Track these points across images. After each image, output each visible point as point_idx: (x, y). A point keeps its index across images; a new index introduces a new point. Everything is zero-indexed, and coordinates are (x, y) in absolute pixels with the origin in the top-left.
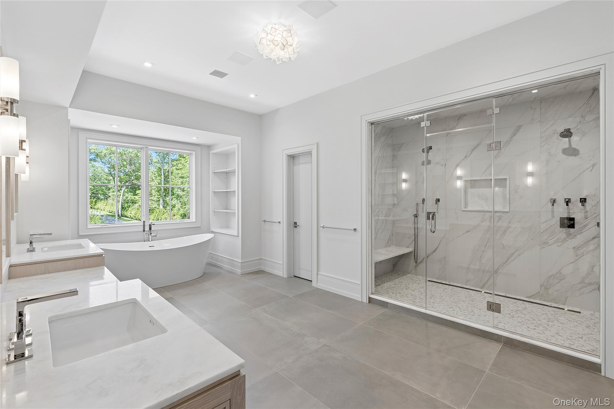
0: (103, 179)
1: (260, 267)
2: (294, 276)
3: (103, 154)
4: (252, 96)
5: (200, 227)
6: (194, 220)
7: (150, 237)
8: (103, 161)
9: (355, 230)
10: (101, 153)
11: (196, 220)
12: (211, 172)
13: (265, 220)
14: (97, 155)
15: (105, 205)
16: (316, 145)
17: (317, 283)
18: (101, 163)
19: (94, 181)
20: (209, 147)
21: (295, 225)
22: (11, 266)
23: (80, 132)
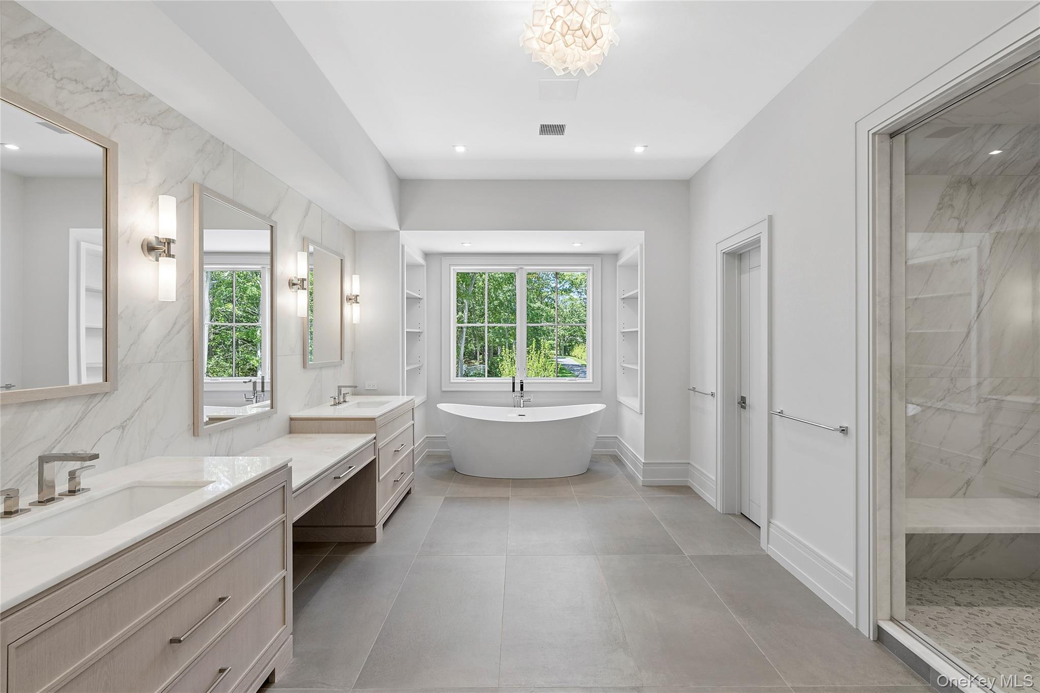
0: (581, 315)
1: (687, 479)
2: (741, 513)
3: (578, 281)
4: (639, 150)
5: (599, 391)
6: (591, 381)
7: (522, 401)
8: (579, 290)
9: (844, 431)
10: (576, 279)
11: (593, 380)
12: (618, 299)
13: (694, 387)
14: (572, 284)
15: (582, 351)
16: (766, 223)
17: (768, 543)
18: (576, 293)
19: (571, 319)
20: (616, 256)
21: (743, 402)
22: (291, 419)
23: (443, 258)
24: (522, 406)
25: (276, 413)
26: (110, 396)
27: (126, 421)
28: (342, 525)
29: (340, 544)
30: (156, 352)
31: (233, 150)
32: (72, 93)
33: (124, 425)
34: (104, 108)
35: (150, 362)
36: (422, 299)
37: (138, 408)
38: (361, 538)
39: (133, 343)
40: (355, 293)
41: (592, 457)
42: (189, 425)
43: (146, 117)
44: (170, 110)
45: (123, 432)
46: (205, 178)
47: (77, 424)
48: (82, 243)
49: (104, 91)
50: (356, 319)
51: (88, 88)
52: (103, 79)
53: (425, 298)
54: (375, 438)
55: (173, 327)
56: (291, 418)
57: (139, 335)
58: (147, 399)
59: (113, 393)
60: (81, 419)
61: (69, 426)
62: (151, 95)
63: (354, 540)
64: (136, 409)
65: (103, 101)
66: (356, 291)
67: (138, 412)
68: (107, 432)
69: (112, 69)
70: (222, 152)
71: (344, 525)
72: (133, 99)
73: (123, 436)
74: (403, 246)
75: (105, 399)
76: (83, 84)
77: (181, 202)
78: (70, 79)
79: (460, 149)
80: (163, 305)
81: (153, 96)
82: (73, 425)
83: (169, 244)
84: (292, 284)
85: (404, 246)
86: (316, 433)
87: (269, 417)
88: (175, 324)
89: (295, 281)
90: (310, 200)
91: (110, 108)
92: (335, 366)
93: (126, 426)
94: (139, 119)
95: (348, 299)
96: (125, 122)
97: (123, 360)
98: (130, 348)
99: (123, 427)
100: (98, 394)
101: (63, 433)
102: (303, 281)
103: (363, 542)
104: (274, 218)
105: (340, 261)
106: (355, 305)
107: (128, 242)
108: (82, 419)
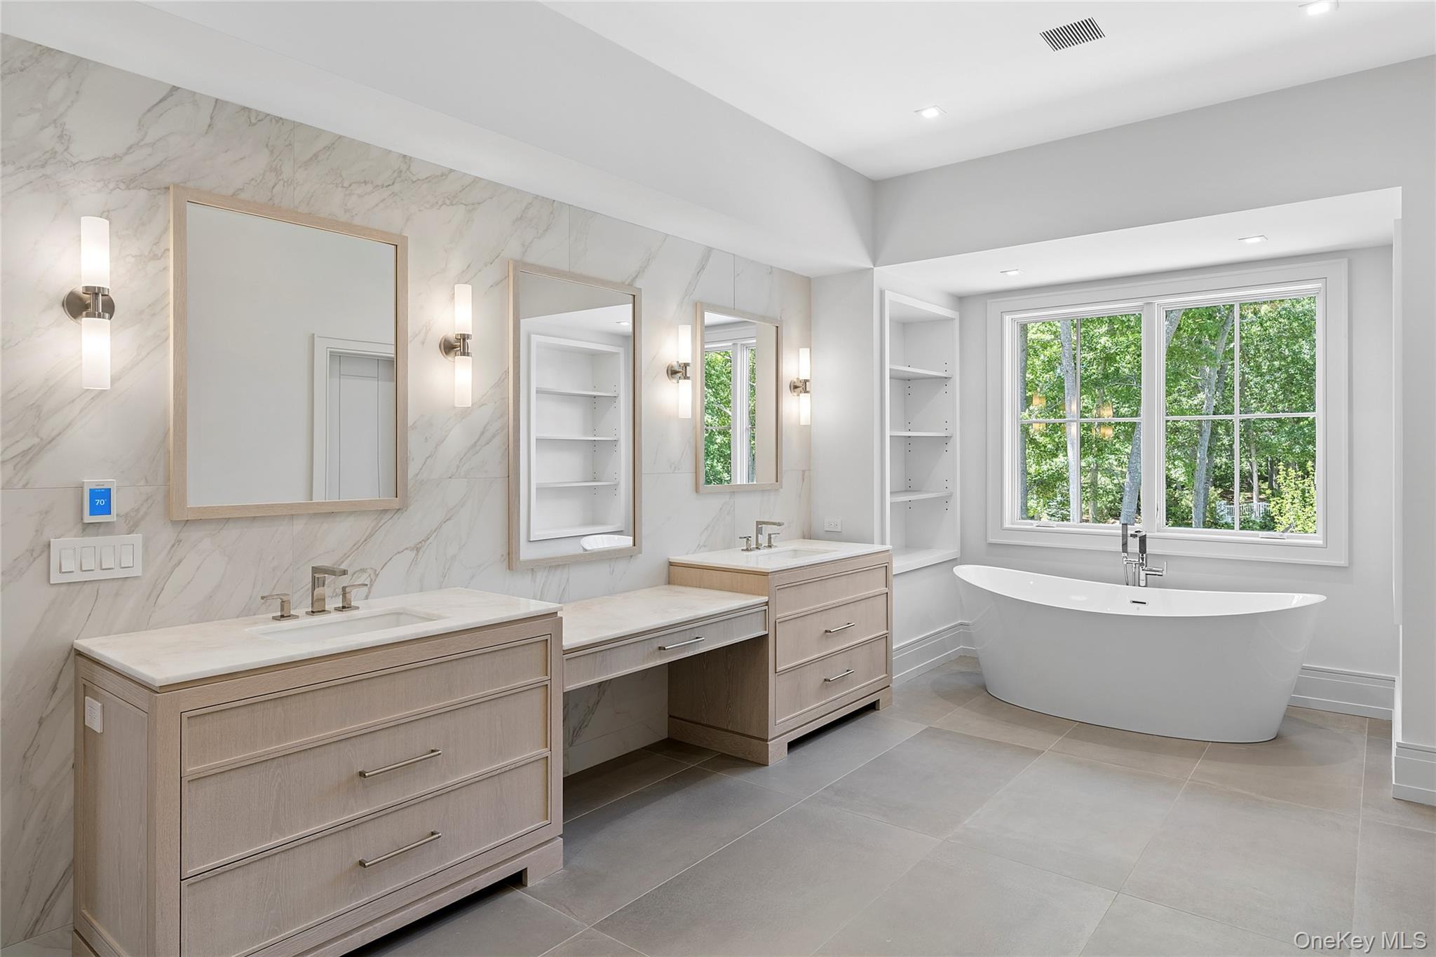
6: (1322, 542)
7: (1142, 574)
11: (1326, 541)
22: (671, 564)
23: (989, 301)
24: (1143, 583)
25: (640, 552)
26: (402, 513)
27: (421, 542)
28: (726, 728)
29: (723, 756)
30: (458, 467)
31: (570, 205)
32: (360, 196)
33: (418, 546)
34: (395, 202)
35: (450, 478)
36: (950, 378)
37: (435, 530)
38: (749, 754)
39: (430, 456)
40: (803, 377)
41: (1287, 709)
42: (502, 555)
43: (444, 198)
44: (477, 180)
45: (417, 554)
46: (526, 251)
47: (366, 540)
48: (532, 336)
49: (395, 184)
50: (805, 419)
51: (378, 186)
52: (394, 172)
53: (957, 378)
54: (767, 603)
55: (480, 437)
56: (670, 562)
57: (436, 447)
58: (447, 520)
59: (406, 510)
60: (370, 536)
61: (358, 541)
62: (451, 171)
63: (740, 755)
64: (434, 530)
65: (394, 194)
66: (805, 375)
67: (435, 534)
68: (399, 553)
69: (405, 156)
70: (552, 213)
71: (729, 728)
72: (430, 181)
73: (417, 559)
74: (882, 293)
75: (396, 516)
76: (372, 183)
77: (492, 286)
78: (360, 183)
79: (931, 114)
80: (465, 413)
81: (454, 171)
82: (363, 540)
83: (464, 340)
84: (672, 372)
85: (884, 291)
86: (696, 587)
87: (631, 556)
88: (483, 433)
89: (677, 368)
90: (709, 247)
91: (402, 200)
92: (763, 491)
93: (421, 548)
94: (437, 203)
95: (792, 387)
96: (420, 211)
97: (418, 475)
98: (426, 461)
99: (417, 549)
100: (388, 510)
101: (351, 548)
102: (686, 367)
103: (752, 762)
104: (638, 284)
105: (775, 328)
106: (802, 395)
107: (423, 343)
108: (373, 535)
